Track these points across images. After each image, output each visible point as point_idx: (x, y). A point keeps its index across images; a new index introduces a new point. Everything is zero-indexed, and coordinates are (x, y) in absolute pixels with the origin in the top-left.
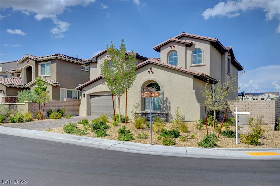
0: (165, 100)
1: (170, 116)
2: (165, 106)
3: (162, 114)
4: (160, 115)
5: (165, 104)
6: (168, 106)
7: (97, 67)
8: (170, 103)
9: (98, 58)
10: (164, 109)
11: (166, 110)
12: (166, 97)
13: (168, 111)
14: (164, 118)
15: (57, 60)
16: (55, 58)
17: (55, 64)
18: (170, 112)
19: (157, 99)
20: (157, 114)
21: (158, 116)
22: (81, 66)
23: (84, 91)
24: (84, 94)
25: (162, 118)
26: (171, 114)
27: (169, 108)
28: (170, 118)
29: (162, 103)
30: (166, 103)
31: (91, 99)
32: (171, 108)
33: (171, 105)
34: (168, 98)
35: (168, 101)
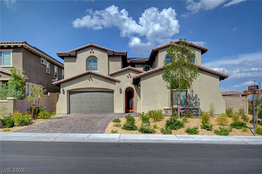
0: (195, 97)
1: (200, 111)
2: (195, 102)
3: (194, 109)
4: (192, 110)
5: (195, 101)
6: (197, 102)
7: (76, 62)
8: (199, 100)
9: (77, 53)
10: (194, 105)
11: (196, 106)
12: (195, 94)
13: (198, 107)
14: (196, 112)
15: (23, 50)
16: (21, 46)
17: (21, 53)
18: (199, 107)
19: (183, 96)
20: (189, 109)
21: (190, 111)
22: (41, 59)
23: (63, 87)
24: (63, 90)
25: (194, 113)
26: (200, 109)
27: (198, 104)
28: (200, 113)
29: (192, 99)
30: (195, 99)
31: (70, 95)
32: (200, 104)
33: (200, 101)
34: (198, 95)
35: (197, 98)
